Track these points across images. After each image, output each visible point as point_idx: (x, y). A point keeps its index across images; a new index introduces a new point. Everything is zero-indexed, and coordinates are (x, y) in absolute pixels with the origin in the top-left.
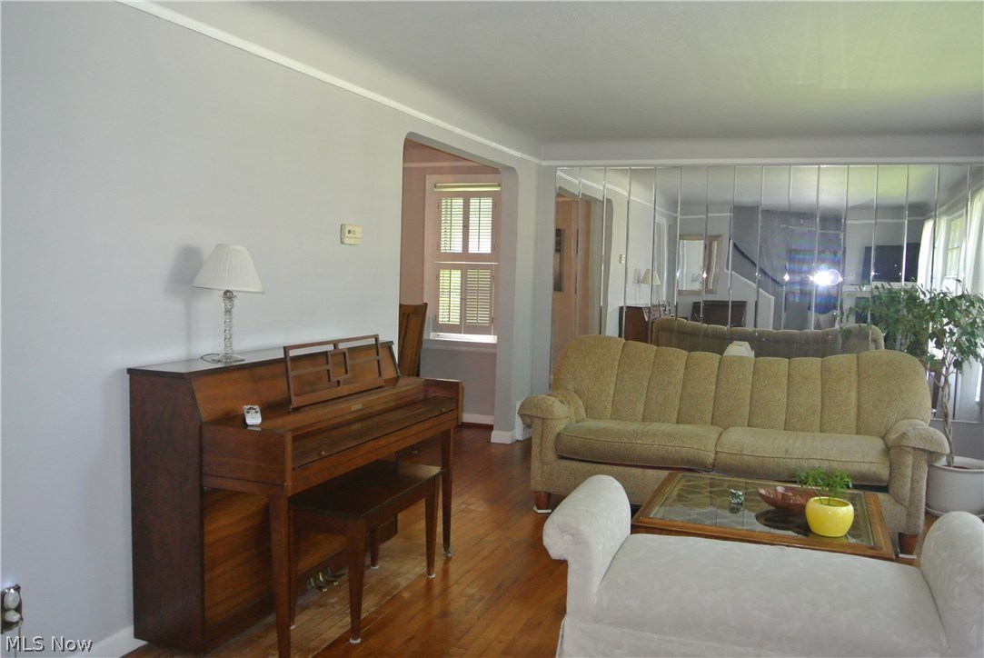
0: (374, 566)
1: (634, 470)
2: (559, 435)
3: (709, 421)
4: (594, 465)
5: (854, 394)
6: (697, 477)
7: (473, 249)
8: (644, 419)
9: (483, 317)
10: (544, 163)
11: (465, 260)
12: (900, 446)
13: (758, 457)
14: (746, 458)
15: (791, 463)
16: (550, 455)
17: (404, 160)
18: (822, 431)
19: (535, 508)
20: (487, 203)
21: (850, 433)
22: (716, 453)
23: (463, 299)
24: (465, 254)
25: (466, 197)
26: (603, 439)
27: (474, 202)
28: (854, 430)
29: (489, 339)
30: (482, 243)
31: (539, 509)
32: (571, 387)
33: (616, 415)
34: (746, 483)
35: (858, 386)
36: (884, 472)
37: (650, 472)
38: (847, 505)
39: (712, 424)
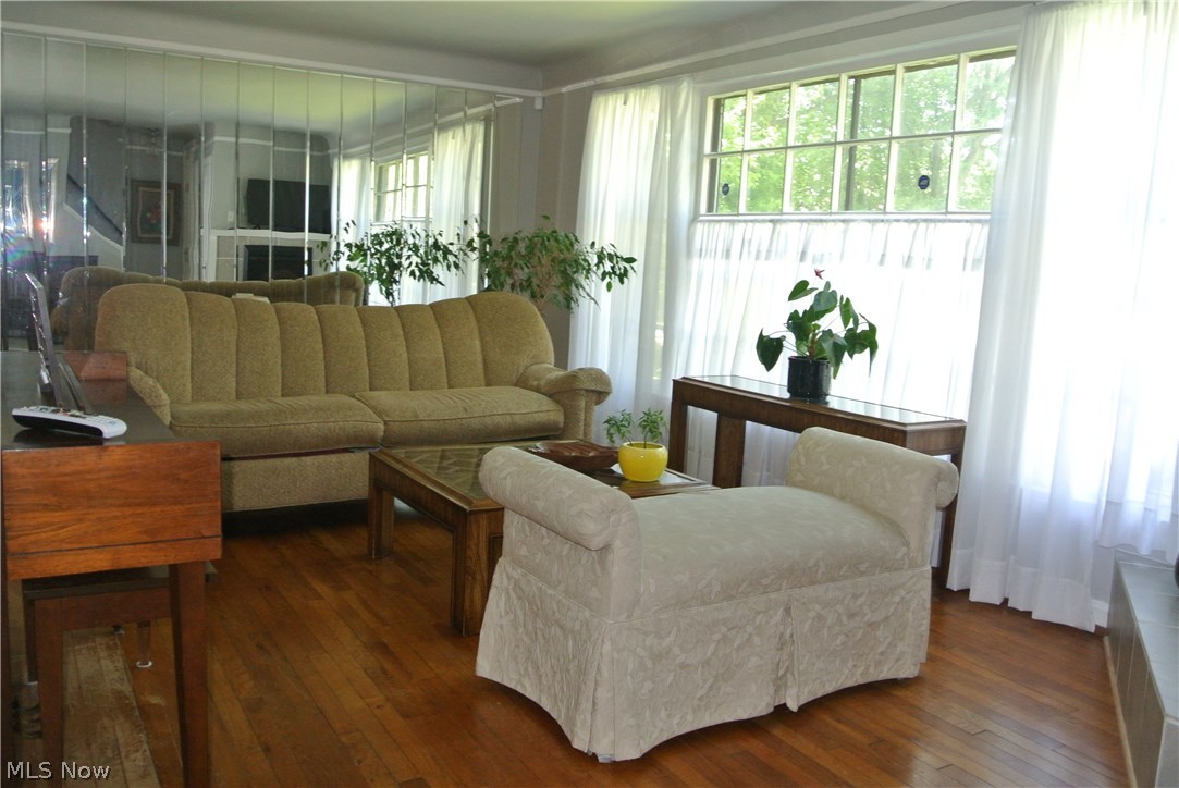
1: (288, 461)
3: (324, 389)
5: (477, 342)
8: (239, 396)
13: (438, 421)
14: (425, 424)
15: (476, 423)
21: (480, 386)
22: (386, 423)
28: (483, 383)
35: (480, 332)
37: (308, 460)
39: (327, 392)
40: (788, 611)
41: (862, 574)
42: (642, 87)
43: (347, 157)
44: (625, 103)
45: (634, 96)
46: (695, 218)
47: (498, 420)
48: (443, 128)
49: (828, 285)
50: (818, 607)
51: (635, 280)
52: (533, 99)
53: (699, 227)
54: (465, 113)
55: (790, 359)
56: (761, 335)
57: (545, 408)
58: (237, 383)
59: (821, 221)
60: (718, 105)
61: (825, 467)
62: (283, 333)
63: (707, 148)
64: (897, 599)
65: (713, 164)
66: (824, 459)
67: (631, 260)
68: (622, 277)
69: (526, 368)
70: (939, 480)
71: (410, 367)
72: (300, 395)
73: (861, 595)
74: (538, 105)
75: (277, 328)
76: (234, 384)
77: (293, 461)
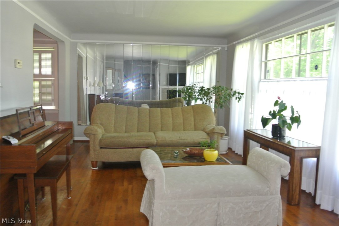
0: (43, 198)
2: (100, 140)
3: (148, 130)
4: (115, 149)
6: (156, 149)
7: (43, 73)
8: (126, 132)
9: (49, 99)
10: (72, 41)
11: (40, 77)
12: (213, 133)
14: (168, 141)
15: (182, 141)
16: (98, 148)
17: (34, 37)
18: (184, 130)
19: (92, 168)
20: (49, 55)
22: (157, 140)
23: (40, 93)
24: (40, 75)
25: (40, 53)
26: (117, 139)
27: (43, 55)
28: (194, 130)
29: (52, 108)
30: (47, 70)
31: (93, 167)
32: (99, 122)
33: (116, 131)
34: (172, 149)
36: (209, 141)
38: (216, 151)
39: (149, 131)
40: (219, 204)
41: (250, 195)
42: (246, 42)
43: (188, 65)
44: (243, 47)
45: (245, 45)
46: (260, 81)
47: (189, 141)
48: (206, 57)
49: (282, 101)
50: (231, 204)
51: (243, 99)
52: (225, 47)
53: (261, 83)
54: (213, 52)
55: (272, 125)
56: (262, 117)
57: (204, 138)
58: (126, 128)
59: (289, 81)
60: (267, 46)
61: (254, 160)
62: (139, 115)
63: (264, 59)
64: (265, 205)
65: (266, 64)
66: (254, 158)
67: (242, 94)
68: (240, 99)
69: (207, 125)
70: (281, 167)
71: (173, 125)
72: (142, 132)
73: (250, 202)
74: (226, 49)
75: (137, 114)
76: (124, 129)
77: (131, 149)
